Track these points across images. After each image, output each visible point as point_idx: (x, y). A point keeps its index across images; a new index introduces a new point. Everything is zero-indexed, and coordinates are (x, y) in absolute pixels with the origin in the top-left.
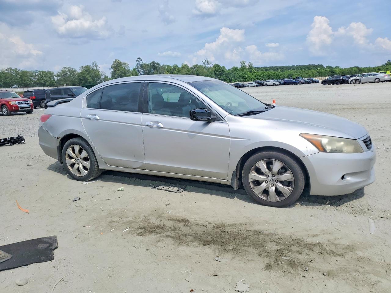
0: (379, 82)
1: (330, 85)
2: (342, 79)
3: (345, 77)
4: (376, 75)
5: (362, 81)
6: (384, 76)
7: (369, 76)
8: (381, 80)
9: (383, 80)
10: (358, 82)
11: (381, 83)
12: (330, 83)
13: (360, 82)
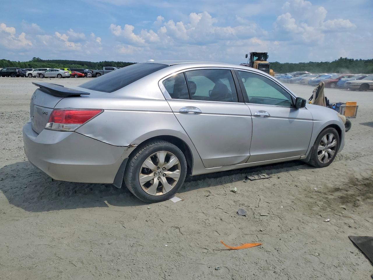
0: (61, 78)
1: (4, 77)
2: (18, 72)
3: (21, 70)
4: (58, 71)
5: (45, 76)
6: (65, 73)
7: (52, 71)
8: (63, 75)
9: (64, 76)
10: (41, 76)
11: (62, 79)
12: (5, 75)
13: (44, 77)
